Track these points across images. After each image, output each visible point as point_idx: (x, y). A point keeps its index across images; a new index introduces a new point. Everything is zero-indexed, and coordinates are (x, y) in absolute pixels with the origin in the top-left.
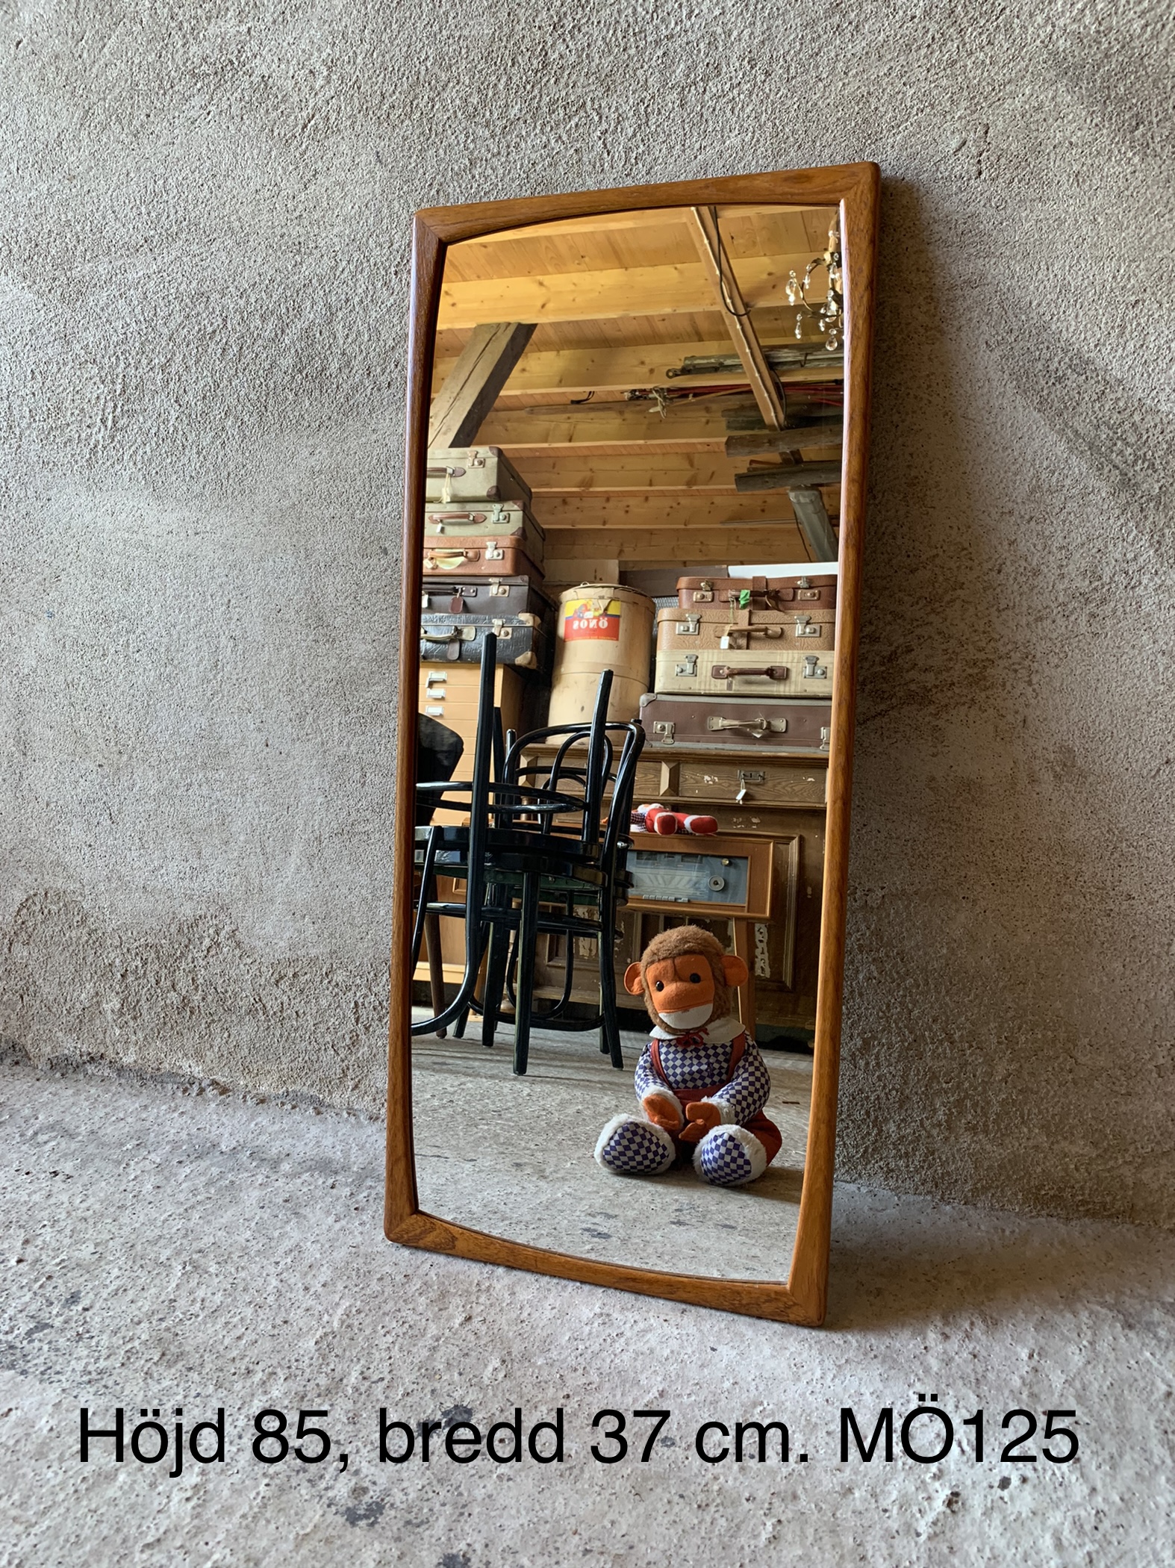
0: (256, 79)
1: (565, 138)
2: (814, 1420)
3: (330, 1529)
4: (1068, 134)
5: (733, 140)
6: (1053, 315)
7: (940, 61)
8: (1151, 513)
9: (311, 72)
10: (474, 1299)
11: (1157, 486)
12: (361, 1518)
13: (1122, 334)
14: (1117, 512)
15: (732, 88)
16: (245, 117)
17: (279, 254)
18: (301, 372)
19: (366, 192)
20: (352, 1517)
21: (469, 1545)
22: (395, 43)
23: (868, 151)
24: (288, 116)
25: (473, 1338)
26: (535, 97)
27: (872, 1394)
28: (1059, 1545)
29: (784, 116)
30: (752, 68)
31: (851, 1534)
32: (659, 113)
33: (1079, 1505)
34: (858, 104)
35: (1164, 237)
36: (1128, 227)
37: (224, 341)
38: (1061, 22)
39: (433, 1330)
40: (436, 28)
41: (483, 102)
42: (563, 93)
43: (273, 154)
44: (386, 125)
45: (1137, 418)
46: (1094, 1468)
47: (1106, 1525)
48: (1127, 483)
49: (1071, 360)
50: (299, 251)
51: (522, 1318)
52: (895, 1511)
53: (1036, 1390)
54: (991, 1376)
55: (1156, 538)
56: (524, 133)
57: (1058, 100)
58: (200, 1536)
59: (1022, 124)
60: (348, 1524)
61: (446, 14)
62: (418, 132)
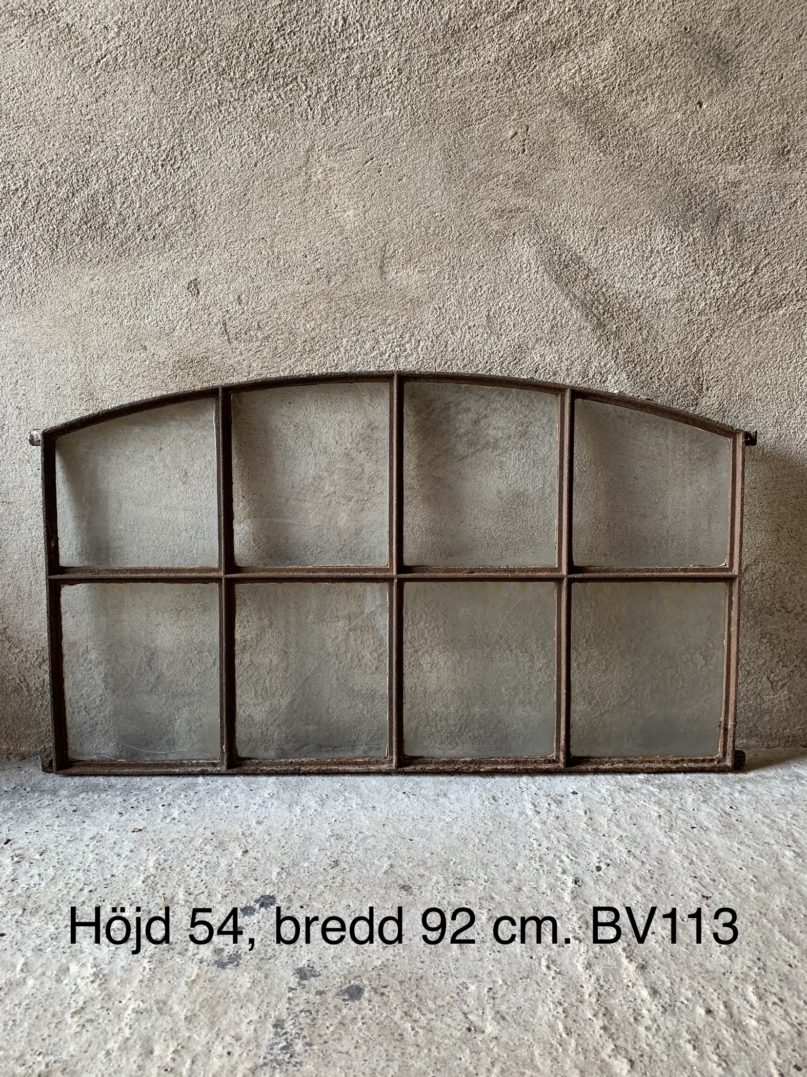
0: (62, 25)
1: (283, 96)
2: (485, 862)
3: (209, 974)
4: (568, 136)
5: (388, 113)
6: (562, 231)
7: (503, 88)
8: (612, 341)
9: (105, 27)
10: (244, 841)
11: (614, 327)
12: (226, 964)
13: (596, 245)
14: (596, 340)
15: (388, 83)
16: (52, 48)
17: (73, 142)
18: (86, 223)
19: (142, 110)
20: (222, 965)
21: (308, 960)
22: (169, 19)
23: (465, 130)
24: (86, 53)
25: (255, 861)
26: (264, 69)
27: (511, 844)
28: (638, 889)
29: (418, 104)
30: (400, 74)
31: (530, 907)
32: (344, 90)
33: (638, 870)
34: (459, 103)
35: (615, 196)
36: (598, 189)
37: (25, 196)
38: (564, 78)
39: (224, 862)
40: (198, 15)
41: (229, 66)
42: (283, 70)
43: (73, 75)
44: (160, 69)
45: (604, 290)
46: (639, 853)
47: (656, 876)
48: (601, 325)
49: (571, 256)
50: (89, 142)
51: (281, 845)
52: (549, 892)
53: (594, 827)
54: (570, 825)
55: (615, 355)
56: (256, 89)
57: (563, 118)
58: (113, 999)
59: (545, 128)
60: (219, 969)
61: (206, 8)
62: (182, 77)
